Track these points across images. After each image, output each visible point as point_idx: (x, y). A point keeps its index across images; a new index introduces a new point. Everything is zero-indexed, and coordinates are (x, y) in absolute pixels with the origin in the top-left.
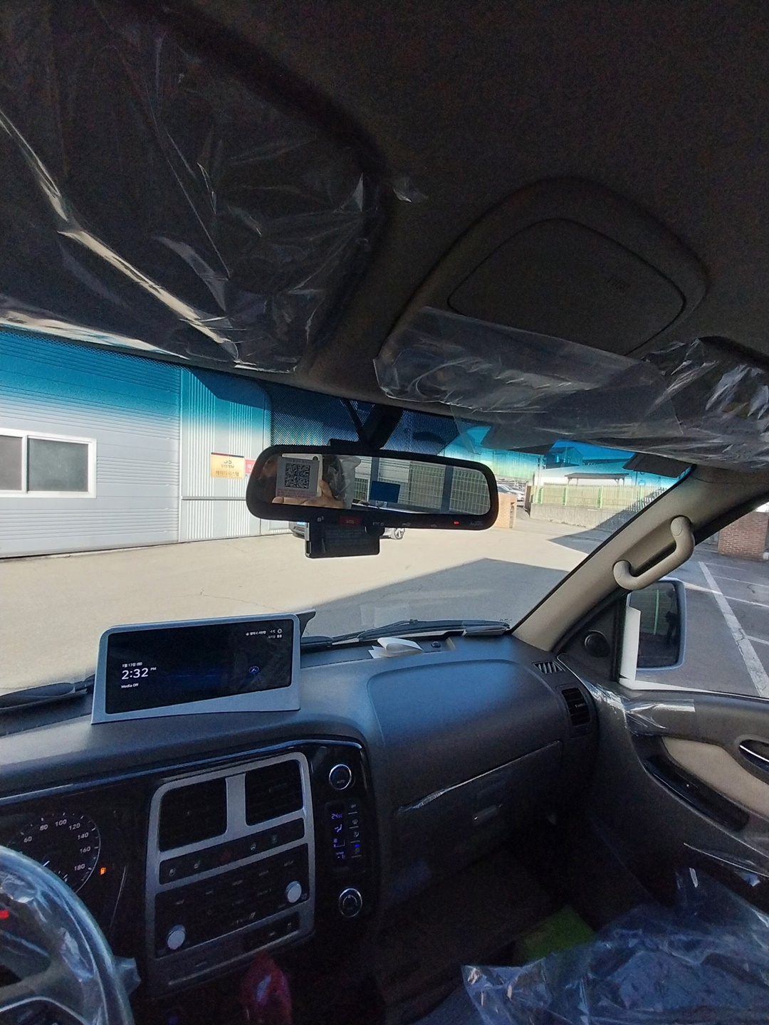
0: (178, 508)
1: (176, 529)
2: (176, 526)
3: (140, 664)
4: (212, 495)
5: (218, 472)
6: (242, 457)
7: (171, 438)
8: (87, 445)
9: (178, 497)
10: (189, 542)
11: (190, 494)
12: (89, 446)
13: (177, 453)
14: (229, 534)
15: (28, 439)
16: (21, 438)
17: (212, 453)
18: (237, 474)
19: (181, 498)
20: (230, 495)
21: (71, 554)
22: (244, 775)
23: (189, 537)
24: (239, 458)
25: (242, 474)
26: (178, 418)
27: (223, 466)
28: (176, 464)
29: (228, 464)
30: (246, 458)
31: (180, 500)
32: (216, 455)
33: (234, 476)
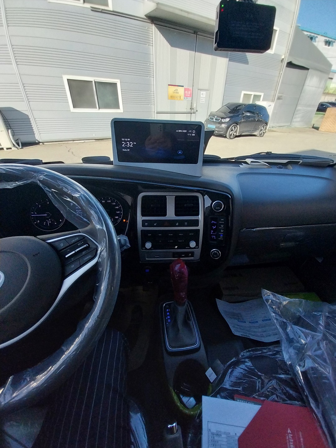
0: (155, 118)
3: (129, 140)
4: (169, 110)
7: (150, 77)
8: (116, 83)
11: (160, 110)
13: (153, 86)
15: (95, 82)
16: (92, 81)
18: (180, 97)
20: (177, 110)
22: (175, 196)
24: (181, 87)
25: (182, 97)
26: (152, 64)
27: (174, 92)
28: (153, 93)
29: (176, 91)
30: (184, 86)
31: (155, 113)
32: (170, 86)
33: (179, 99)
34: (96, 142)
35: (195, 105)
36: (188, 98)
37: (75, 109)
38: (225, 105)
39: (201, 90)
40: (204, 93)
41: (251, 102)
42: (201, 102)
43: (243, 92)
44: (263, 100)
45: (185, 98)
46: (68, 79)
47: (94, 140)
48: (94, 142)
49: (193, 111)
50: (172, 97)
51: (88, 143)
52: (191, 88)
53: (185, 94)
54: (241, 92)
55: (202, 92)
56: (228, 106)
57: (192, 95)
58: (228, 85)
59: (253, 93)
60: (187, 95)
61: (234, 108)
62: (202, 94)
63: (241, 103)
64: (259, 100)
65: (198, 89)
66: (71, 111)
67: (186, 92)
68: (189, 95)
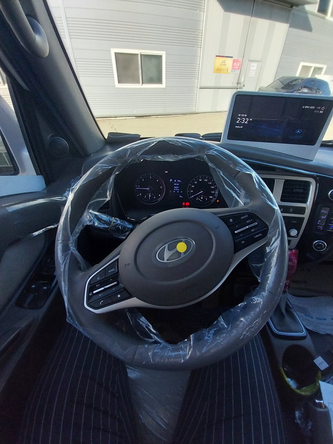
0: (197, 94)
1: (195, 105)
2: (195, 104)
3: (246, 115)
4: (212, 85)
5: (218, 69)
6: (232, 57)
7: (197, 47)
8: (162, 56)
9: (198, 87)
10: (200, 113)
11: (203, 85)
12: (163, 56)
13: (199, 57)
14: (218, 110)
15: (141, 55)
16: (138, 54)
17: (217, 56)
18: (227, 70)
19: (199, 87)
20: (222, 85)
21: (158, 116)
22: (284, 180)
23: (200, 111)
24: (230, 58)
25: (230, 70)
26: (201, 32)
27: (221, 65)
28: (198, 65)
29: (224, 63)
30: (234, 58)
31: (198, 88)
32: (218, 57)
33: (225, 72)
34: (137, 119)
35: (243, 78)
36: (236, 70)
37: (119, 84)
38: (278, 80)
39: (252, 61)
40: (255, 64)
41: (309, 76)
42: (250, 76)
43: (302, 64)
44: (325, 74)
45: (232, 71)
46: (115, 53)
47: (135, 117)
48: (134, 119)
49: (239, 85)
50: (218, 70)
51: (129, 120)
52: (241, 59)
53: (233, 66)
54: (299, 64)
55: (253, 64)
56: (282, 80)
57: (240, 68)
58: (284, 55)
59: (314, 65)
60: (235, 68)
61: (289, 83)
62: (253, 66)
63: (297, 77)
64: (320, 74)
65: (249, 61)
66: (116, 87)
67: (235, 63)
68: (237, 68)
